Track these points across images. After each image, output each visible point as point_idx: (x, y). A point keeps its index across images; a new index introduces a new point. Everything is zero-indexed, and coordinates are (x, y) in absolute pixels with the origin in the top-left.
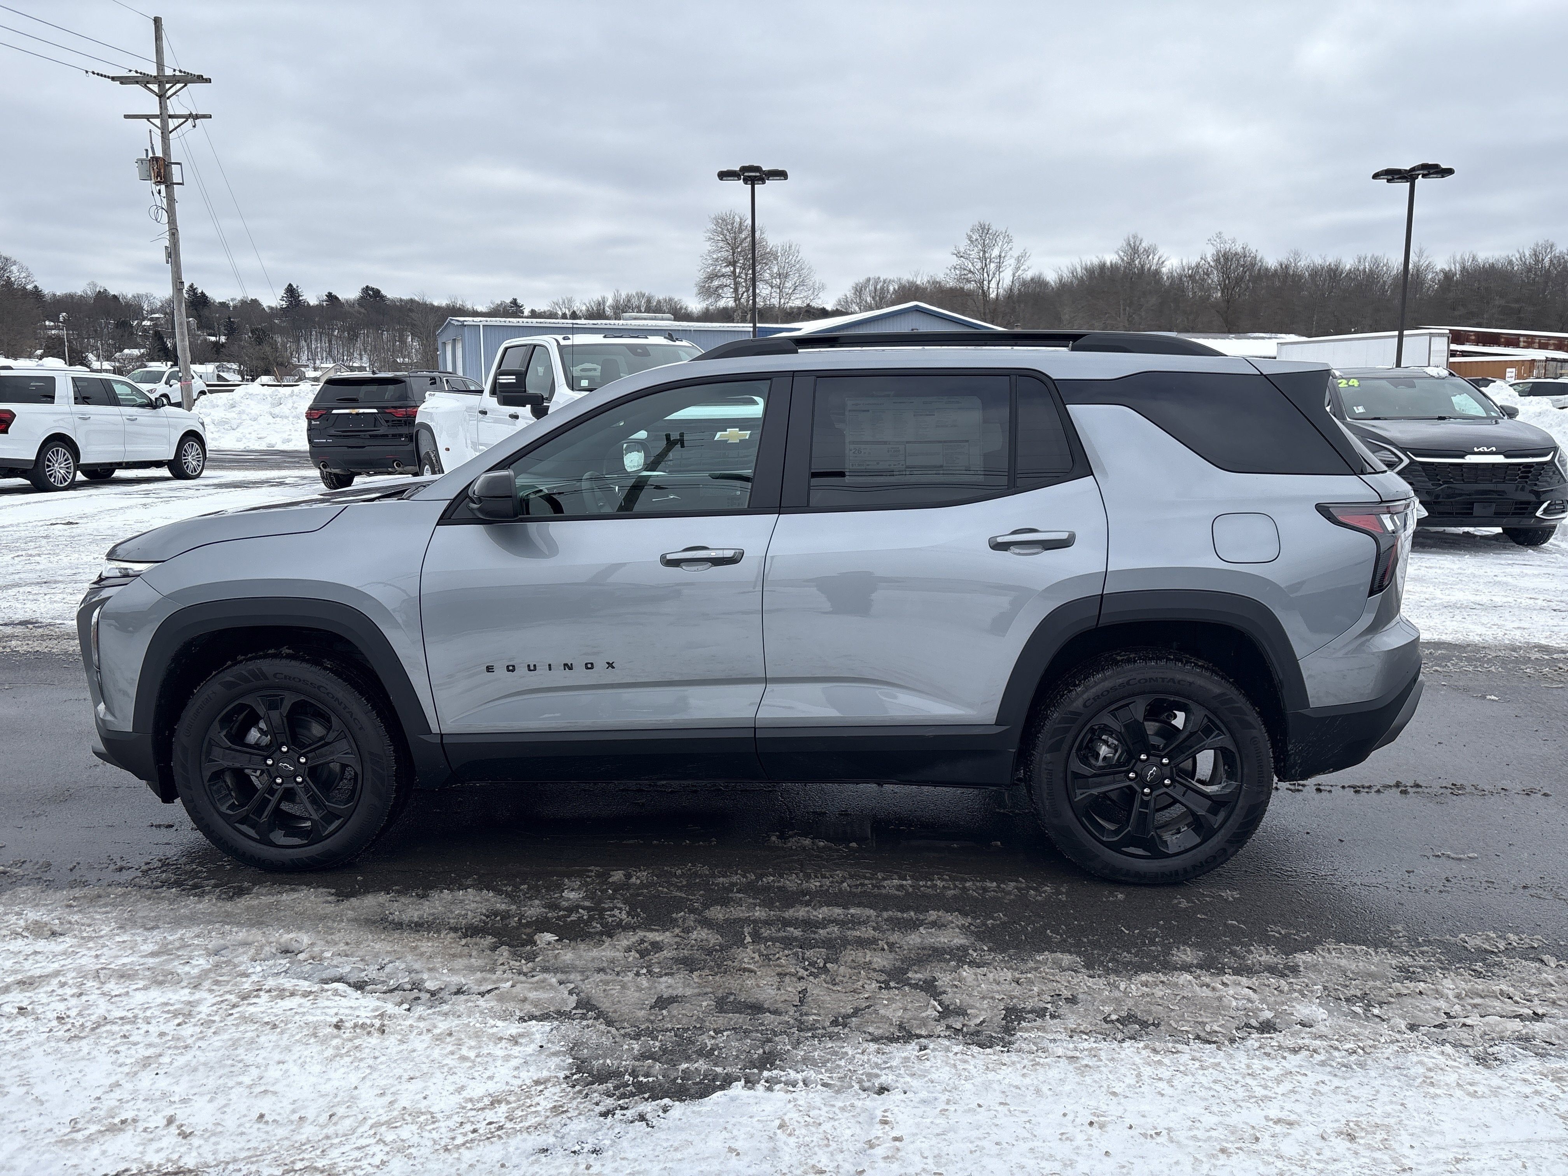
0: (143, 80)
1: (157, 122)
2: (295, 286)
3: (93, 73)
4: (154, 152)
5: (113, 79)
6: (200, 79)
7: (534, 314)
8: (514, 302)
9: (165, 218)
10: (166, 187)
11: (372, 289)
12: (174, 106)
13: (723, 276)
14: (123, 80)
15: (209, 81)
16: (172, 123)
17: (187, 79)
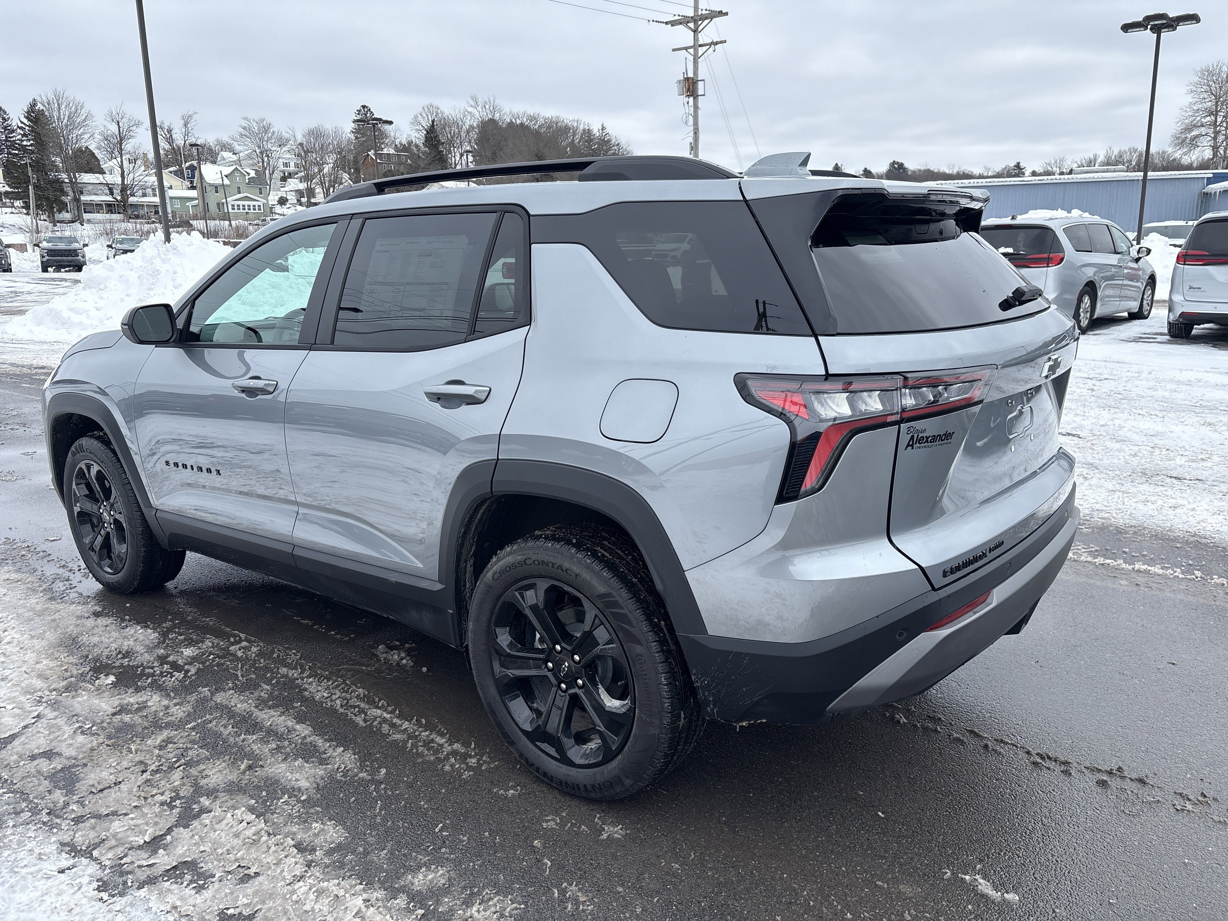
0: (683, 21)
1: (691, 51)
2: (839, 165)
3: (653, 21)
4: (687, 75)
5: (666, 23)
6: (721, 14)
7: (1034, 174)
8: (1018, 166)
9: (691, 120)
10: (694, 98)
11: (898, 163)
12: (703, 38)
13: (1202, 126)
14: (673, 23)
15: (726, 14)
16: (701, 50)
17: (713, 15)
